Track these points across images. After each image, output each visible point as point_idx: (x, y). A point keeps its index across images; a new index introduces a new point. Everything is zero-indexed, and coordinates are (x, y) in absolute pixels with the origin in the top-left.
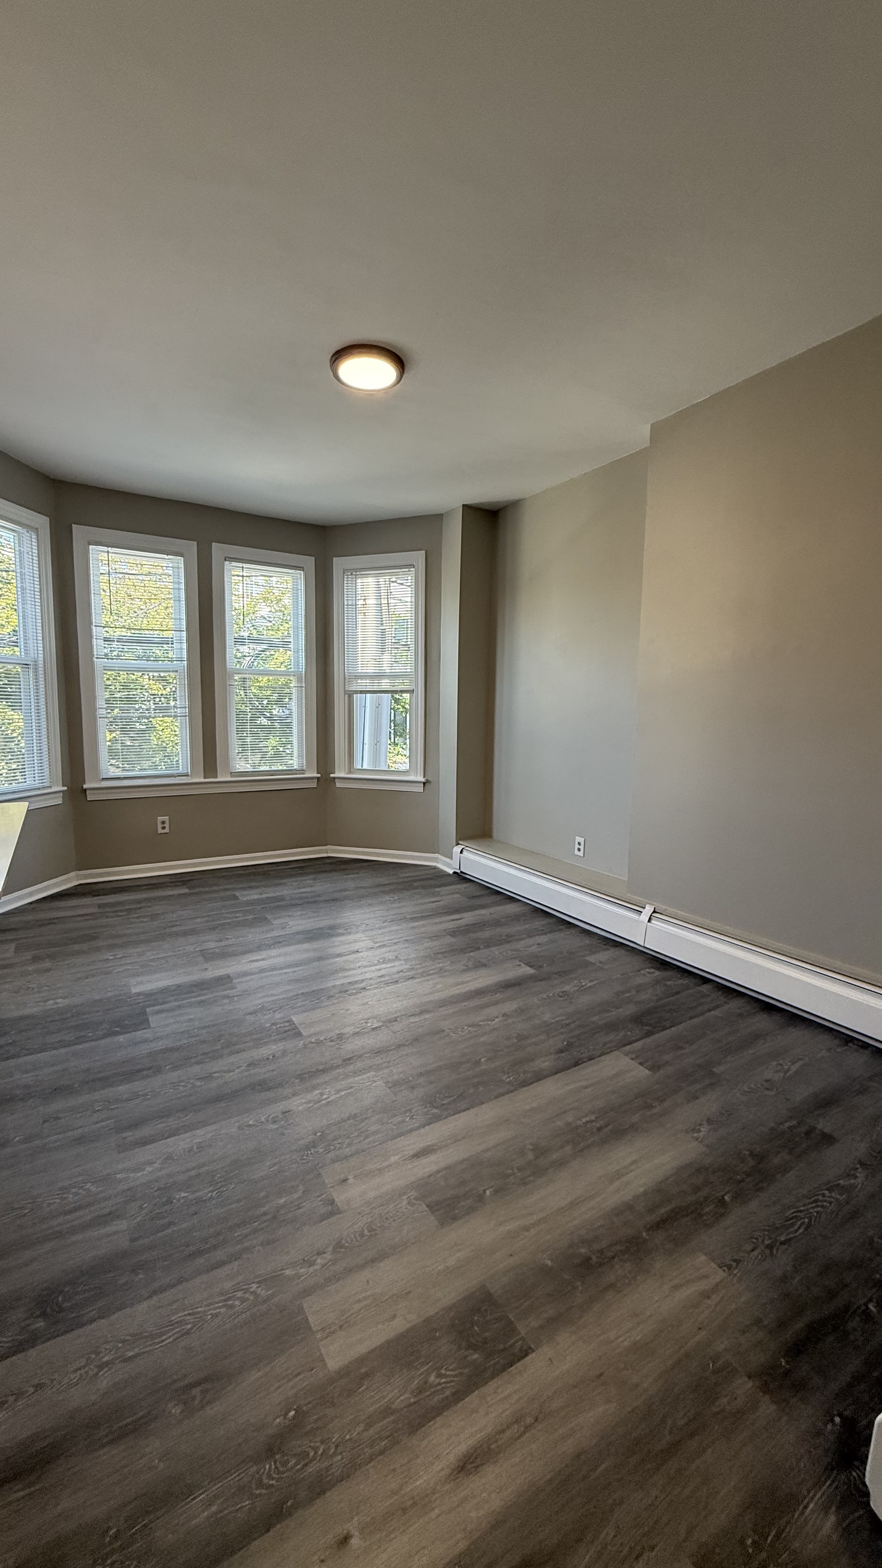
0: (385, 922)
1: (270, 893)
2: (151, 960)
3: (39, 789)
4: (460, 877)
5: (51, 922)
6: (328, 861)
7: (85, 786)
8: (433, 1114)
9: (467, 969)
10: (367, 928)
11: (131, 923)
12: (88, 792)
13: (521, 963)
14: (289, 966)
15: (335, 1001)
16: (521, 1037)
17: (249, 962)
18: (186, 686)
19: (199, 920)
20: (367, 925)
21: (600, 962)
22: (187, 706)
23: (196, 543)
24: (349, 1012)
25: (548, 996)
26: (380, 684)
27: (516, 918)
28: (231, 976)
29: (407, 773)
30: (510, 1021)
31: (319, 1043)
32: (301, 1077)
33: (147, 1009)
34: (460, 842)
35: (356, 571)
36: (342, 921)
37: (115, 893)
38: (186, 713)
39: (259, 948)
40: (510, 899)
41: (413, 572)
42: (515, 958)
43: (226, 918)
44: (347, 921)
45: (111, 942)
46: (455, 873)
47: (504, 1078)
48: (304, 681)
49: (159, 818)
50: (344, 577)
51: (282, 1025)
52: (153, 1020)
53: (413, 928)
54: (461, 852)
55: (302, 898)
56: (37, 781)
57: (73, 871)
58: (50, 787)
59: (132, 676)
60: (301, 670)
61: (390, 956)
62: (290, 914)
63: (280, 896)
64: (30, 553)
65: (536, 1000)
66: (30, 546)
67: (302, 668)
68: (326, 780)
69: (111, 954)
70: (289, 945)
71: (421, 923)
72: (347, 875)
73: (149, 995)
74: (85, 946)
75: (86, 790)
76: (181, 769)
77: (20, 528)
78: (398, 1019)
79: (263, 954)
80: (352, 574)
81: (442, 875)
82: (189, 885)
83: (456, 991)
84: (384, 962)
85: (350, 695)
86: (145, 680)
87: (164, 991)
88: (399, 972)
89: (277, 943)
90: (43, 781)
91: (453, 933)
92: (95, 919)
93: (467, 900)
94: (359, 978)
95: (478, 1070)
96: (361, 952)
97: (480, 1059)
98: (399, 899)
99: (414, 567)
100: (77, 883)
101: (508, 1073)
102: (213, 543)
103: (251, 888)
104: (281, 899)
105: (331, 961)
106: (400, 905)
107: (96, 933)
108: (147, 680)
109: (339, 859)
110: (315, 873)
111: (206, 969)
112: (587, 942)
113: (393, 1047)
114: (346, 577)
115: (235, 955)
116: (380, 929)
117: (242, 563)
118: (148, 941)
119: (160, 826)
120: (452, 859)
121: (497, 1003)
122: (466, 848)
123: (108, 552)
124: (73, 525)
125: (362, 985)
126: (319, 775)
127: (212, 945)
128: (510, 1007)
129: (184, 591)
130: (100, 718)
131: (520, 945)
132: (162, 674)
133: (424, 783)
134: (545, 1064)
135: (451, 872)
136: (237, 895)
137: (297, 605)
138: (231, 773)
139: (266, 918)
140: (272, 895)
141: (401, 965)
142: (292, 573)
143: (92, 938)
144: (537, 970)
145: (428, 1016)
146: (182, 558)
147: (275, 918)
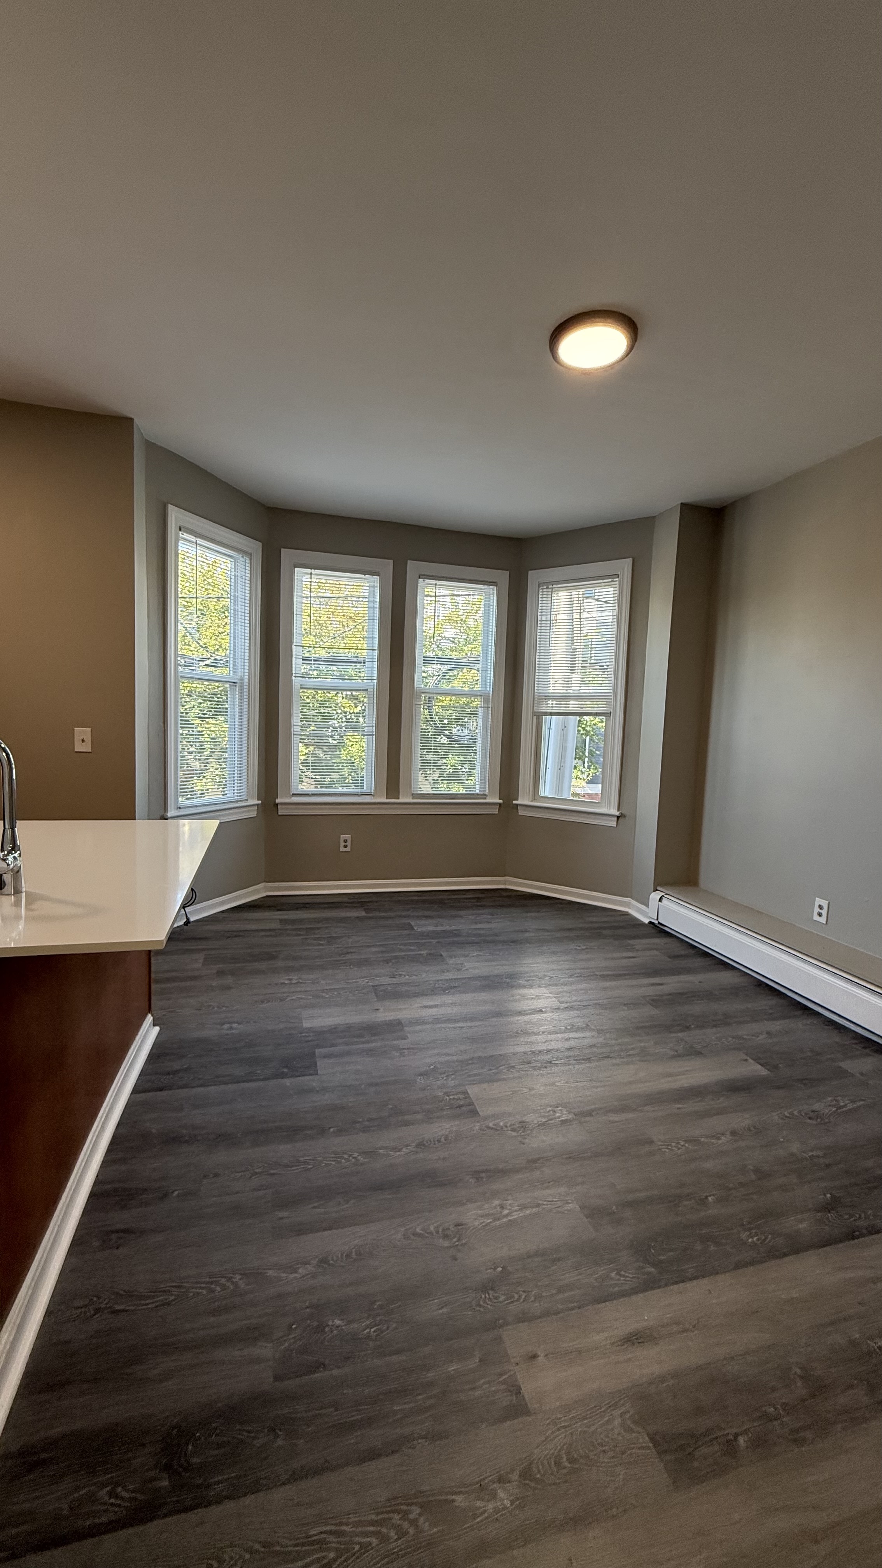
0: (571, 976)
1: (447, 925)
2: (323, 991)
3: (237, 802)
4: (658, 930)
5: (237, 934)
6: (505, 894)
7: (277, 801)
8: (649, 1273)
9: (677, 1056)
10: (551, 983)
11: (309, 945)
12: (279, 807)
13: (748, 1058)
14: (465, 1019)
15: (517, 1074)
16: (762, 1175)
17: (421, 1007)
18: (375, 705)
19: (374, 949)
20: (551, 977)
21: (862, 1074)
22: (374, 725)
23: (392, 561)
24: (532, 1092)
25: (791, 1113)
26: (567, 706)
27: (734, 992)
28: (403, 1022)
29: (598, 805)
30: (742, 1144)
31: (497, 1129)
32: (477, 1175)
33: (317, 1050)
34: (658, 888)
35: (551, 585)
36: (521, 969)
37: (297, 909)
38: (373, 732)
39: (433, 991)
40: (723, 964)
41: (617, 583)
42: (739, 1049)
43: (401, 950)
44: (527, 969)
45: (290, 963)
46: (651, 923)
47: (744, 1235)
48: (491, 700)
49: (341, 836)
50: (538, 592)
51: (456, 1097)
52: (322, 1065)
53: (605, 989)
54: (660, 900)
55: (480, 935)
56: (236, 794)
57: (262, 882)
58: (247, 800)
59: (328, 694)
60: (488, 689)
61: (579, 1022)
62: (466, 953)
63: (456, 930)
64: (244, 577)
65: (775, 1116)
66: (244, 570)
67: (490, 688)
68: (508, 805)
69: (287, 978)
70: (464, 992)
71: (613, 983)
72: (527, 912)
73: (320, 1033)
74: (263, 965)
75: (277, 804)
76: (365, 788)
77: (236, 554)
78: (593, 1114)
79: (437, 1000)
80: (547, 588)
81: (636, 924)
82: (366, 907)
83: (665, 1084)
84: (571, 1031)
85: (539, 716)
86: (339, 699)
87: (333, 1030)
88: (591, 1046)
89: (450, 988)
90: (241, 794)
91: (655, 1002)
92: (275, 936)
93: (669, 960)
94: (543, 1047)
95: (703, 1214)
96: (545, 1013)
97: (706, 1197)
98: (586, 949)
99: (618, 577)
100: (264, 895)
101: (750, 1229)
102: (409, 561)
103: (427, 917)
104: (456, 934)
105: (512, 1019)
106: (588, 956)
107: (276, 951)
108: (341, 698)
109: (518, 894)
110: (494, 907)
111: (378, 1010)
112: (837, 1039)
113: (589, 1154)
114: (541, 590)
115: (409, 997)
116: (566, 985)
117: (436, 580)
118: (322, 967)
119: (342, 844)
120: (648, 906)
121: (720, 1112)
122: (666, 896)
123: (311, 574)
124: (282, 550)
125: (548, 1057)
126: (501, 801)
127: (386, 980)
128: (742, 1121)
129: (378, 610)
130: (294, 734)
131: (744, 1031)
132: (354, 693)
133: (618, 817)
134: (803, 1225)
135: (646, 921)
136: (413, 923)
137: (488, 621)
138: (413, 794)
139: (441, 955)
140: (447, 928)
141: (593, 1036)
142: (484, 589)
143: (272, 957)
144: (770, 1071)
145: (630, 1115)
146: (379, 577)
147: (451, 957)
